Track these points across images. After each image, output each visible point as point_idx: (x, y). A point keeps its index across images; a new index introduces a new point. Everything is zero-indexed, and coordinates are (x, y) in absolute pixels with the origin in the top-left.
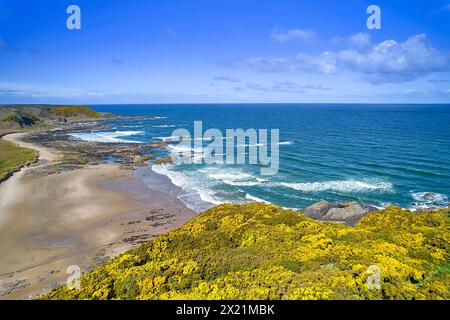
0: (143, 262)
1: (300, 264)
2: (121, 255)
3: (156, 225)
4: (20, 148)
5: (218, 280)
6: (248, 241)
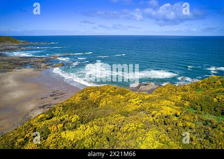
0: (51, 118)
1: (128, 113)
2: (39, 115)
3: (56, 99)
5: (90, 123)
6: (103, 104)
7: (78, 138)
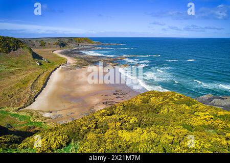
0: (111, 115)
1: (193, 127)
2: (101, 110)
3: (118, 97)
4: (59, 57)
5: (147, 128)
6: (164, 111)
7: (134, 141)
